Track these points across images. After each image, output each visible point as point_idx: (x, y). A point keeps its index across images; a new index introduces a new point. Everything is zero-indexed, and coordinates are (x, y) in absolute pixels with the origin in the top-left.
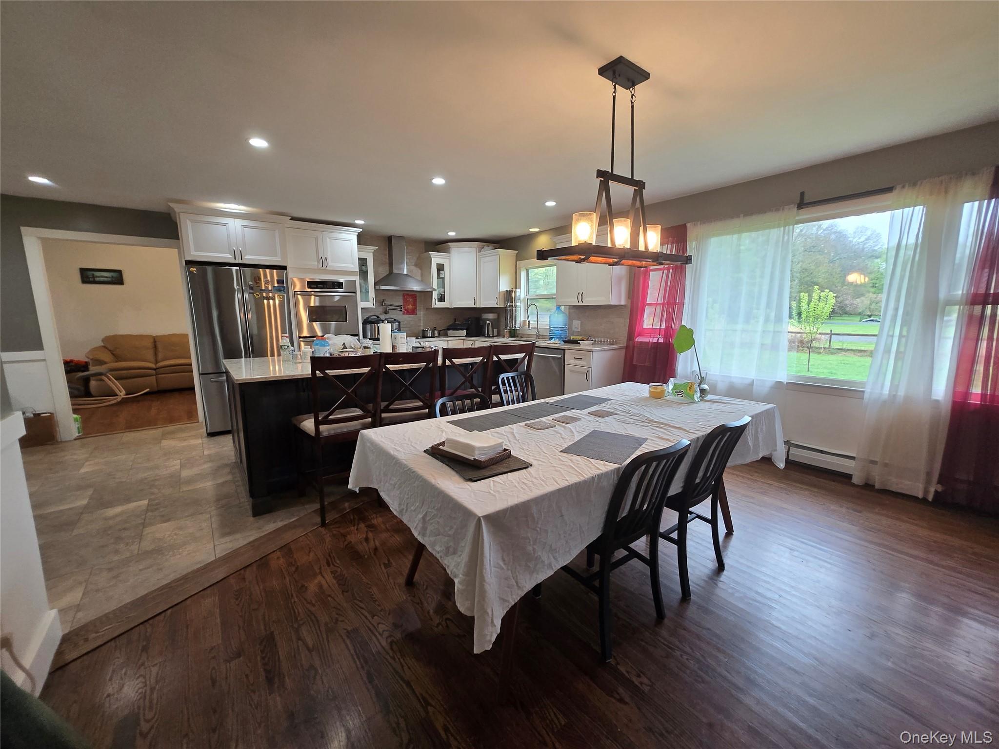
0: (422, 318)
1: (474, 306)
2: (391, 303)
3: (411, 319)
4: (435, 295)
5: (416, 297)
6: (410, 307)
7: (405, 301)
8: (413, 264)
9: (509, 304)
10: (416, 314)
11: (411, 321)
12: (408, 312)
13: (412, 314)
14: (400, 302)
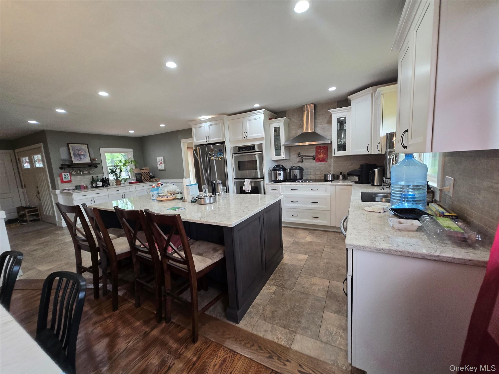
0: (332, 165)
1: (368, 153)
2: (306, 155)
3: (322, 166)
4: (335, 146)
5: (327, 148)
6: (321, 156)
7: (318, 152)
8: (326, 122)
9: (388, 150)
10: (327, 162)
11: (322, 167)
12: (319, 160)
13: (323, 162)
14: (313, 153)
